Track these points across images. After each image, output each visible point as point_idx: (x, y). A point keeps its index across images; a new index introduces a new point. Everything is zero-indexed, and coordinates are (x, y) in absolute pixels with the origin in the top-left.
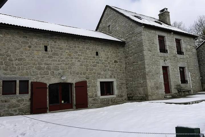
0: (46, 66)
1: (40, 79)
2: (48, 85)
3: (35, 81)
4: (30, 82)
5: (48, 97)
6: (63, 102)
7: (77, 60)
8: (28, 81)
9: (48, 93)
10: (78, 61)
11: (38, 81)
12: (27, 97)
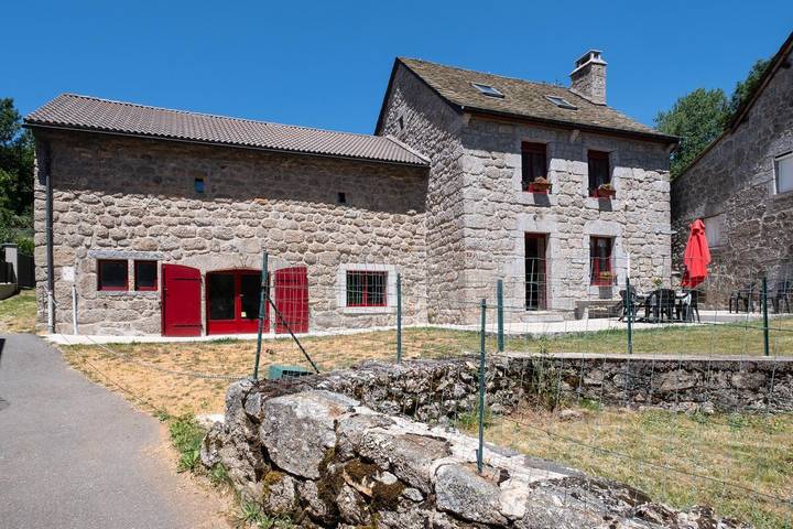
0: (199, 229)
1: (184, 258)
2: (203, 273)
3: (172, 262)
4: (159, 263)
5: (203, 303)
6: (244, 315)
7: (282, 215)
8: (156, 262)
9: (203, 293)
10: (285, 216)
11: (179, 263)
12: (153, 298)
